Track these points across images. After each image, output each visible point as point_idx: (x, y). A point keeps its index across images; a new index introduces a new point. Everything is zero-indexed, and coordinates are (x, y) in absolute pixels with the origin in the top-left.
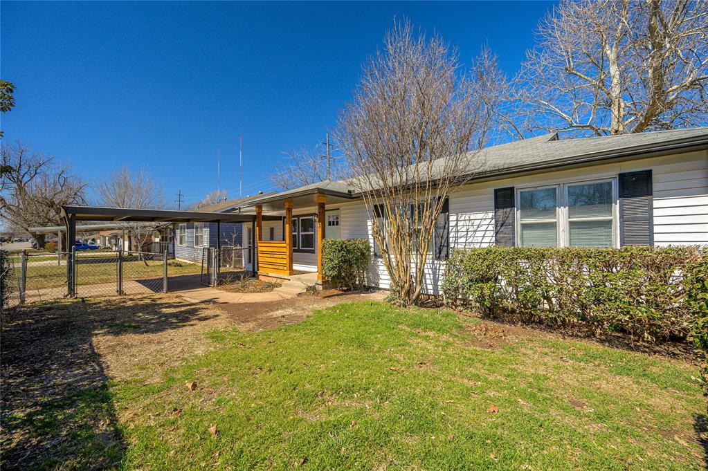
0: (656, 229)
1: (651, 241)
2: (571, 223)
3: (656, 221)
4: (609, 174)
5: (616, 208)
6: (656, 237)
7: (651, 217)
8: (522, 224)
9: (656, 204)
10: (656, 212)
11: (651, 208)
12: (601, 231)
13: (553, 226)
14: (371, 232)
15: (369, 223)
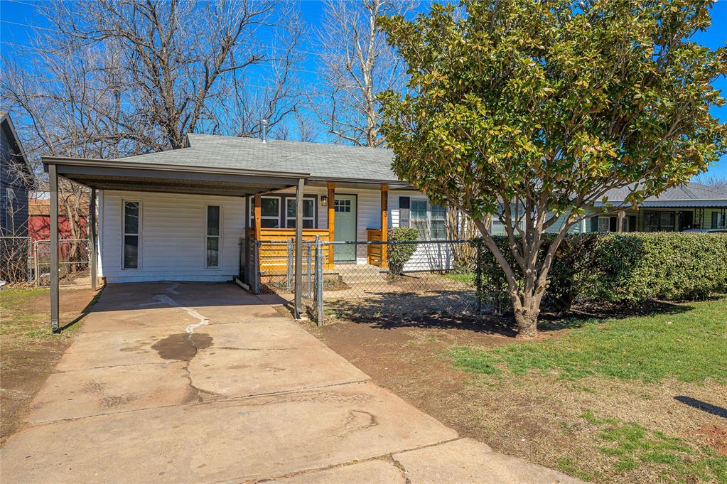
14: (398, 221)
15: (393, 213)
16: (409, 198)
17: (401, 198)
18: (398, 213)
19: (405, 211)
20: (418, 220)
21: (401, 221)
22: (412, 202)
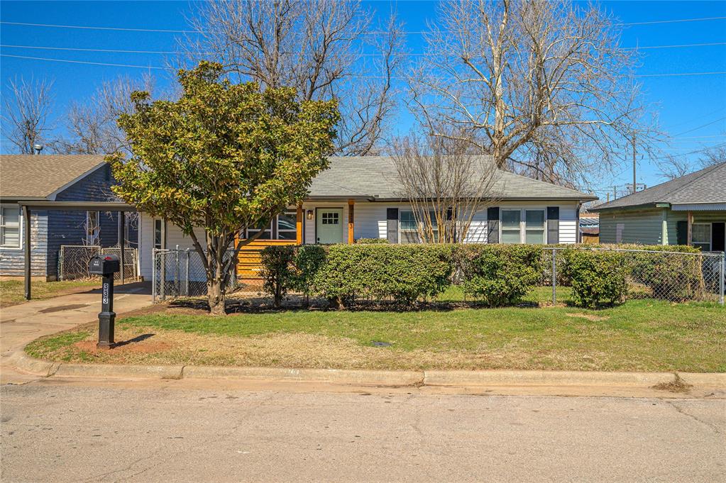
0: (560, 235)
1: (558, 241)
2: (527, 231)
3: (560, 231)
4: (543, 207)
5: (546, 224)
6: (560, 240)
7: (558, 230)
8: (503, 231)
9: (561, 223)
10: (560, 227)
11: (558, 225)
12: (538, 236)
13: (518, 232)
14: (386, 232)
15: (380, 224)
16: (397, 209)
17: (388, 210)
18: (386, 224)
19: (393, 222)
20: (409, 230)
21: (389, 231)
22: (402, 213)
